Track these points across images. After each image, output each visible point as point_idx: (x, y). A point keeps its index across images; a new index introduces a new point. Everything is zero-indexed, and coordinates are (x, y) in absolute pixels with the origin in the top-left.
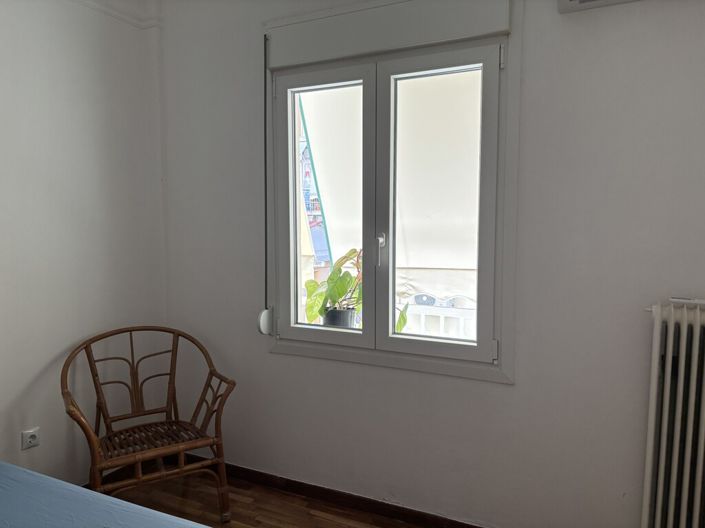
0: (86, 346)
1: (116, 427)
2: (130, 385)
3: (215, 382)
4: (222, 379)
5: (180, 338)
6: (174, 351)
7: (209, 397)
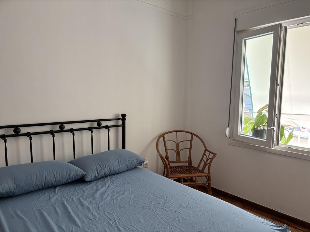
0: (163, 136)
1: (172, 165)
2: (176, 151)
3: (207, 153)
4: (210, 152)
5: (194, 135)
6: (191, 140)
7: (205, 159)
